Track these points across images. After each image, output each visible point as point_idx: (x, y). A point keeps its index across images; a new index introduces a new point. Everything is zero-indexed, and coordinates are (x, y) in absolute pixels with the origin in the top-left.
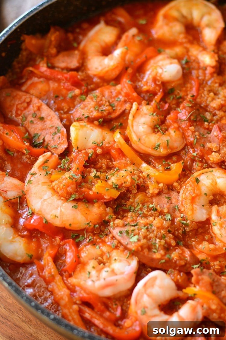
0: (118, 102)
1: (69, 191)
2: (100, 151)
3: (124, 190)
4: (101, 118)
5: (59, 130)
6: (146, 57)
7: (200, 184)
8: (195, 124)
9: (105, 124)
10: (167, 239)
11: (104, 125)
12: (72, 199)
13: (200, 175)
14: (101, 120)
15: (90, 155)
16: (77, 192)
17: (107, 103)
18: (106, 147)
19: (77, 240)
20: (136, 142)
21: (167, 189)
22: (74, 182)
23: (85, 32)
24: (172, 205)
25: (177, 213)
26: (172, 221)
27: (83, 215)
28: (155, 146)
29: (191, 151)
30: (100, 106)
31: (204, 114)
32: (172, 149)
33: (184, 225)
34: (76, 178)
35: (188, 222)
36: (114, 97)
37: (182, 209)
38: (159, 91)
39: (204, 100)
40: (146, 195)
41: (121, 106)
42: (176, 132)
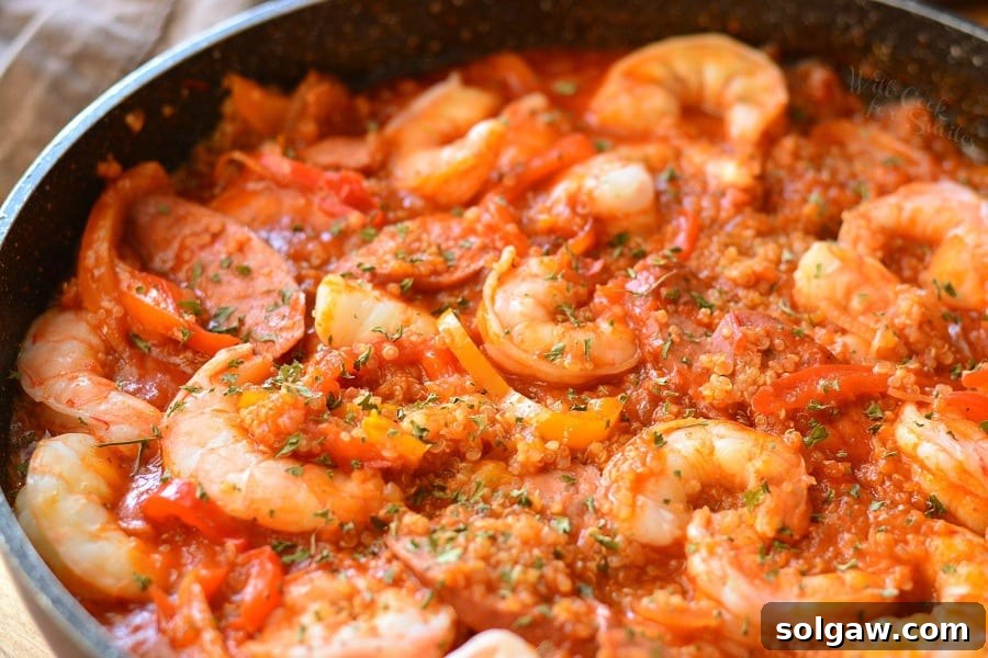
0: (463, 250)
1: (283, 427)
2: (391, 352)
3: (443, 447)
4: (408, 276)
5: (286, 299)
6: (560, 158)
7: (666, 449)
8: (671, 308)
9: (419, 297)
10: (548, 571)
11: (416, 299)
12: (287, 449)
13: (669, 431)
14: (408, 282)
15: (361, 358)
16: (305, 431)
17: (434, 249)
18: (411, 342)
19: (287, 559)
20: (498, 336)
21: (569, 458)
22: (301, 406)
23: (402, 100)
24: (578, 499)
25: (589, 518)
26: (573, 536)
27: (315, 493)
28: (549, 350)
29: (653, 373)
30: (412, 252)
31: (701, 293)
32: (597, 366)
33: (604, 549)
34: (306, 398)
35: (618, 539)
36: (456, 239)
37: (606, 508)
38: (582, 228)
39: (707, 263)
40: (506, 469)
41: (473, 259)
42: (615, 325)
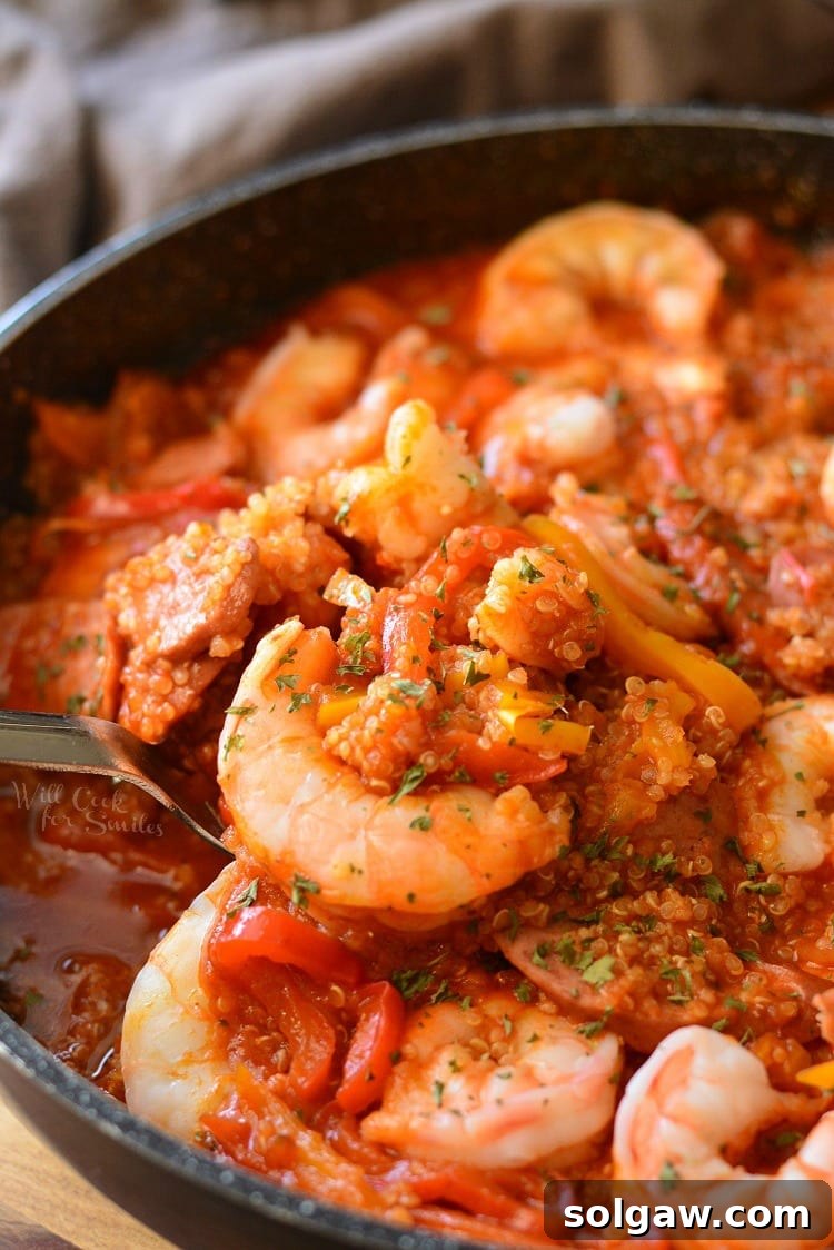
1: (400, 748)
10: (711, 953)
16: (428, 745)
22: (414, 712)
34: (416, 697)
